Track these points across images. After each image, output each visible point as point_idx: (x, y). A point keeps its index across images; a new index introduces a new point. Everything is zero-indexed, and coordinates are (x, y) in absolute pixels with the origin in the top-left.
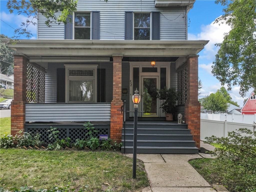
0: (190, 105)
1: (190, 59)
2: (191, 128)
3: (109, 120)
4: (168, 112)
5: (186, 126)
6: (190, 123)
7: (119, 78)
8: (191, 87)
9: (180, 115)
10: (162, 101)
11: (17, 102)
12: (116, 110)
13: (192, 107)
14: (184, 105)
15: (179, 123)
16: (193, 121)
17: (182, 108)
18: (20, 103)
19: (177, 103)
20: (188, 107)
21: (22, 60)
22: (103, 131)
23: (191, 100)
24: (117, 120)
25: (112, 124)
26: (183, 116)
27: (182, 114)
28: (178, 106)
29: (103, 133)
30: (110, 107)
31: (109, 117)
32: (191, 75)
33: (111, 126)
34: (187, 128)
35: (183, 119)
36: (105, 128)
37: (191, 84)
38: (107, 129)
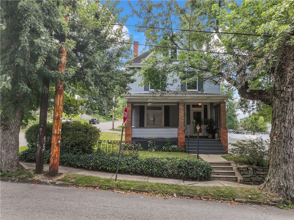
0: (222, 129)
1: (221, 104)
2: (223, 142)
3: (177, 137)
4: (209, 133)
5: (220, 141)
6: (222, 139)
7: (183, 114)
8: (222, 119)
9: (216, 135)
10: (205, 125)
11: (128, 127)
12: (181, 132)
13: (223, 130)
14: (219, 129)
15: (216, 139)
16: (224, 138)
17: (218, 130)
18: (130, 127)
19: (215, 127)
20: (221, 130)
21: (131, 105)
22: (174, 143)
23: (222, 126)
24: (182, 137)
25: (179, 139)
26: (218, 135)
27: (218, 134)
28: (216, 129)
29: (174, 144)
30: (177, 130)
31: (177, 136)
32: (222, 113)
33: (179, 140)
34: (221, 142)
35: (219, 137)
36: (175, 141)
37: (222, 118)
38: (176, 142)
